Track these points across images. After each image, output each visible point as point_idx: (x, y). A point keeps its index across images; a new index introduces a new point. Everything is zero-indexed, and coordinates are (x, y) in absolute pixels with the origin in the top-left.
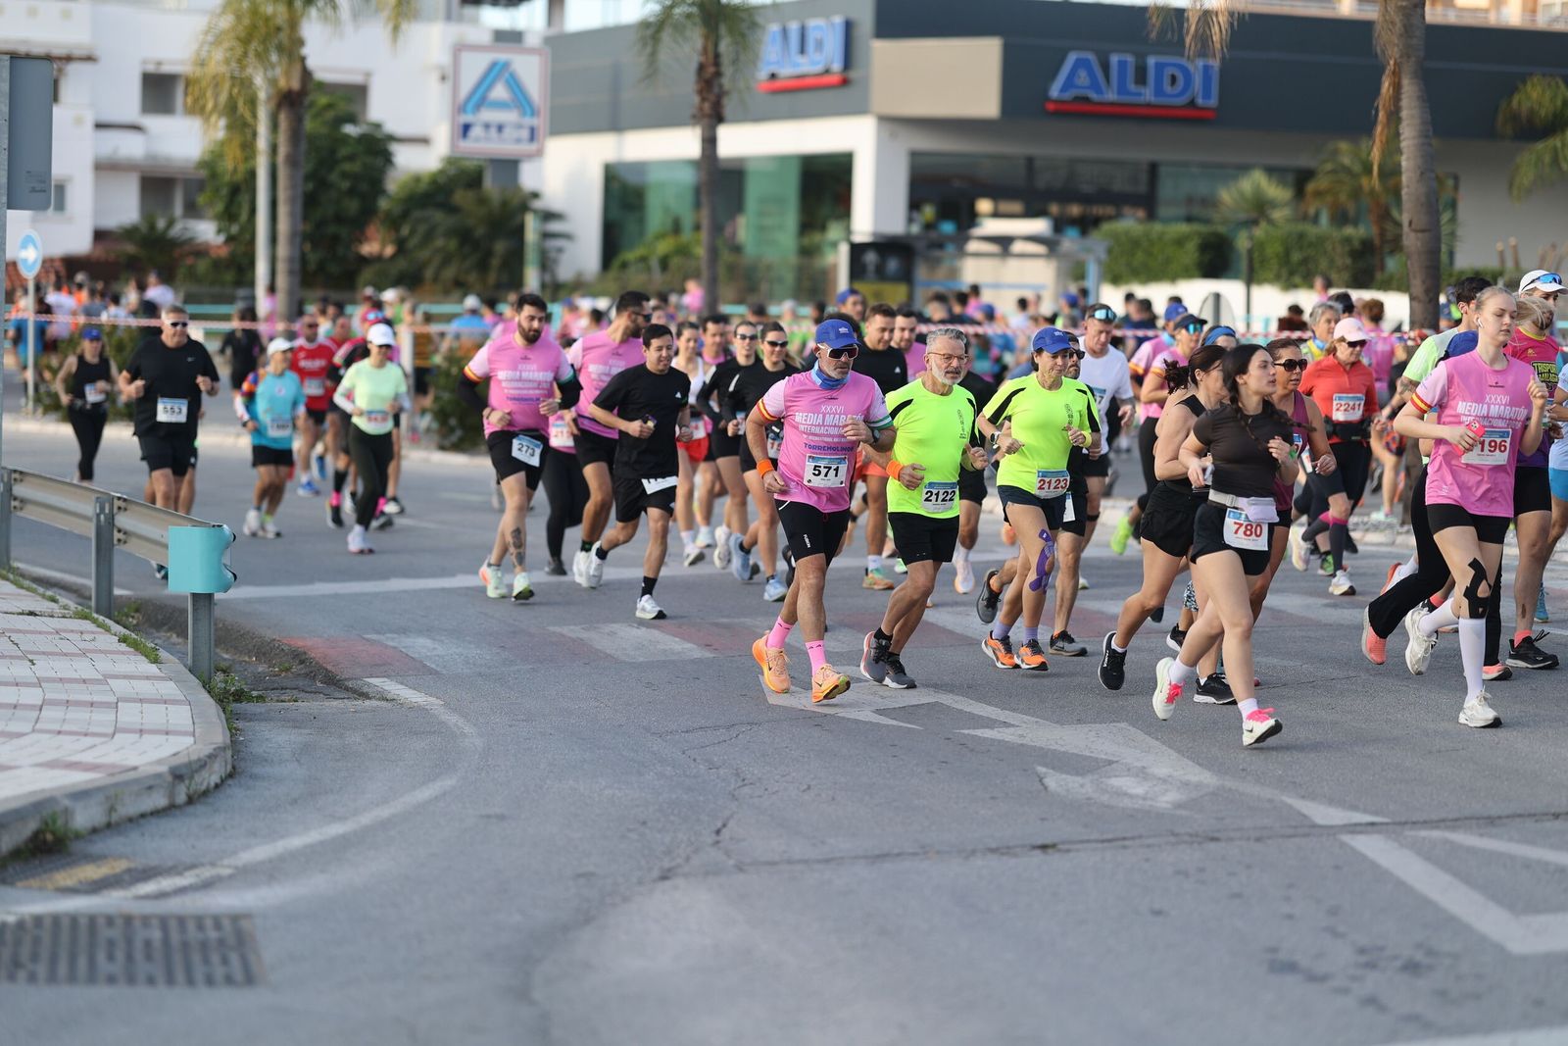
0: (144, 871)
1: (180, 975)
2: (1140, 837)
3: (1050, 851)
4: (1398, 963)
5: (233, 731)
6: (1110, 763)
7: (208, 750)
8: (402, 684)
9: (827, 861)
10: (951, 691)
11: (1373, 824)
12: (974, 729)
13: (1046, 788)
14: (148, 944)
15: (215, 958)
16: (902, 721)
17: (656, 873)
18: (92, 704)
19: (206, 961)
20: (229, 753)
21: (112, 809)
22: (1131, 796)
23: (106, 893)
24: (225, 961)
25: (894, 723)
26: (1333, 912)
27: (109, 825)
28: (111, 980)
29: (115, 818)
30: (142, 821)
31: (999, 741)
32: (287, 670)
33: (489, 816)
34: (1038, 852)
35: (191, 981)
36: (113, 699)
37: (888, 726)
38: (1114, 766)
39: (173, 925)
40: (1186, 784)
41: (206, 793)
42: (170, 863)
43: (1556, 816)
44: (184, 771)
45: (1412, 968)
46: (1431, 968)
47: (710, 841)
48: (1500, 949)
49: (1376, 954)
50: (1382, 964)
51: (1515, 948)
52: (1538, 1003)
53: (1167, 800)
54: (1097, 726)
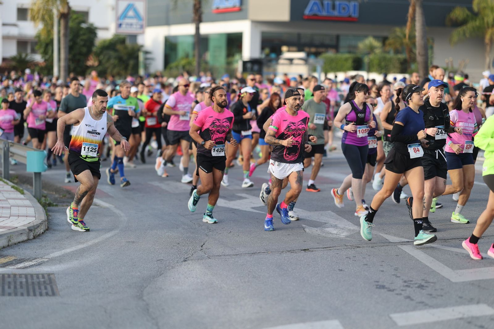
0: (20, 260)
1: (32, 293)
2: (335, 246)
3: (307, 251)
4: (416, 286)
5: (48, 216)
6: (326, 223)
7: (40, 222)
8: (101, 200)
9: (236, 255)
11: (408, 242)
13: (305, 231)
14: (21, 283)
15: (43, 287)
16: (260, 211)
17: (182, 259)
18: (3, 208)
19: (40, 288)
20: (47, 223)
21: (9, 241)
22: (332, 234)
23: (7, 267)
24: (46, 288)
25: (257, 211)
26: (396, 269)
27: (8, 246)
28: (10, 294)
29: (10, 243)
30: (19, 244)
32: (65, 196)
33: (129, 242)
34: (303, 251)
35: (35, 295)
36: (9, 206)
37: (255, 212)
38: (327, 224)
39: (29, 277)
40: (350, 230)
41: (39, 235)
42: (28, 258)
44: (32, 228)
45: (421, 287)
46: (426, 287)
47: (199, 249)
48: (450, 280)
49: (409, 282)
50: (411, 286)
51: (453, 280)
52: (461, 297)
53: (343, 235)
54: (322, 212)
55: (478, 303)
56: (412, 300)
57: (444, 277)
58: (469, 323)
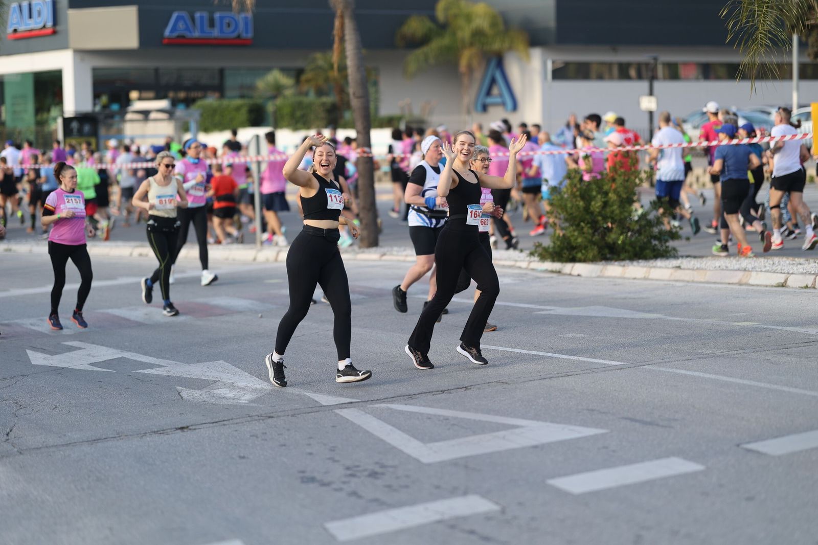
2: (232, 419)
3: (186, 430)
4: (366, 473)
6: (215, 382)
9: (67, 445)
10: (130, 351)
11: (351, 403)
12: (143, 369)
13: (182, 398)
16: (105, 368)
22: (226, 398)
25: (100, 369)
26: (333, 449)
31: (156, 375)
34: (179, 431)
37: (97, 371)
38: (217, 383)
40: (255, 390)
43: (443, 392)
45: (374, 475)
46: (383, 474)
47: (3, 439)
48: (418, 461)
49: (355, 469)
50: (358, 474)
51: (425, 460)
52: (438, 487)
53: (245, 398)
54: (208, 363)
55: (465, 493)
56: (360, 497)
57: (409, 456)
58: (453, 527)
